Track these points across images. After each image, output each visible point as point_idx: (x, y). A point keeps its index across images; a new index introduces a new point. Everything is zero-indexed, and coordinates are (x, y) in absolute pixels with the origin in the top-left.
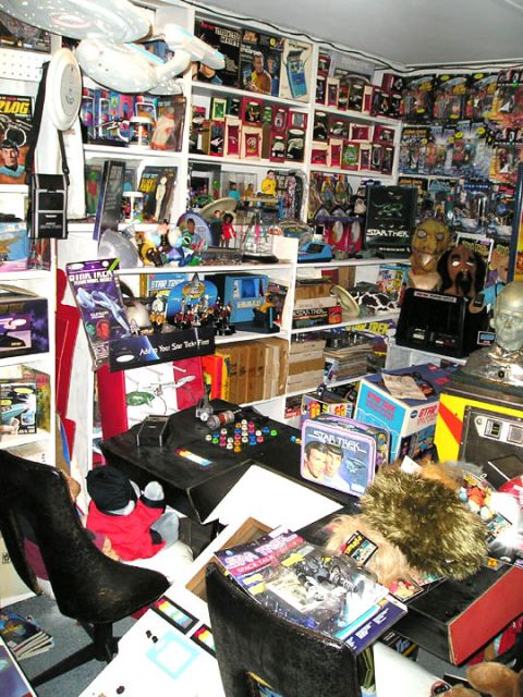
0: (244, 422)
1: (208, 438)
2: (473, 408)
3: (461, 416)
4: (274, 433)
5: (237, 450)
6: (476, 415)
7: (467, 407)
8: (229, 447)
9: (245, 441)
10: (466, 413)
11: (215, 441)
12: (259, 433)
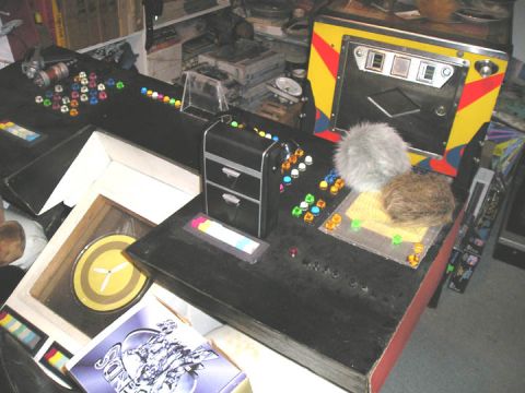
0: (83, 75)
1: (39, 100)
2: (353, 38)
3: (338, 48)
4: (120, 85)
5: (74, 113)
6: (355, 46)
7: (345, 36)
8: (64, 109)
9: (84, 99)
10: (344, 43)
11: (47, 103)
12: (101, 87)
